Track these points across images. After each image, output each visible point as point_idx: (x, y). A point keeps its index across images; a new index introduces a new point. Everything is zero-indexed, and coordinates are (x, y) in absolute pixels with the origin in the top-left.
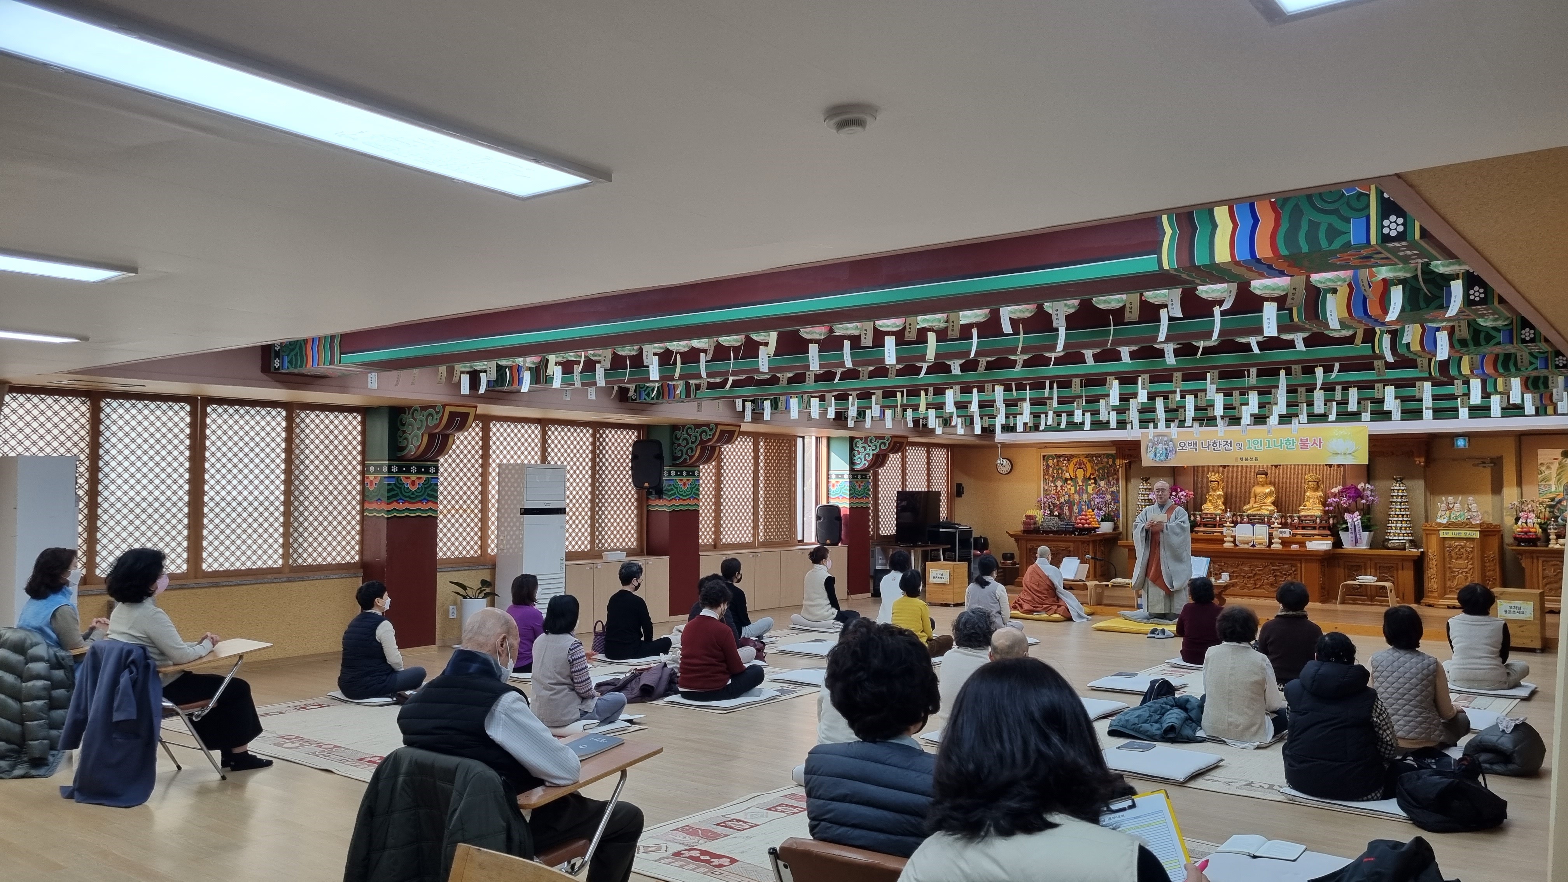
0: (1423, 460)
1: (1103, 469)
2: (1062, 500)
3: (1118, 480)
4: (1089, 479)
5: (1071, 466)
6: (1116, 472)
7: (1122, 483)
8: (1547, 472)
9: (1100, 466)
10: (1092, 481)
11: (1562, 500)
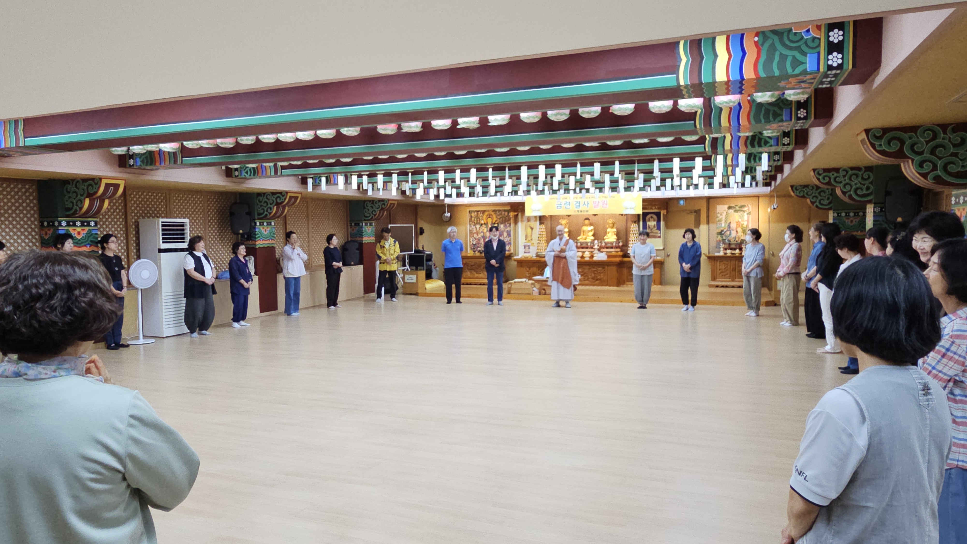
0: (665, 211)
1: (502, 218)
2: (480, 236)
3: (510, 224)
4: (495, 223)
5: (485, 217)
6: (509, 219)
7: (512, 225)
8: (721, 217)
9: (501, 216)
11: (728, 230)
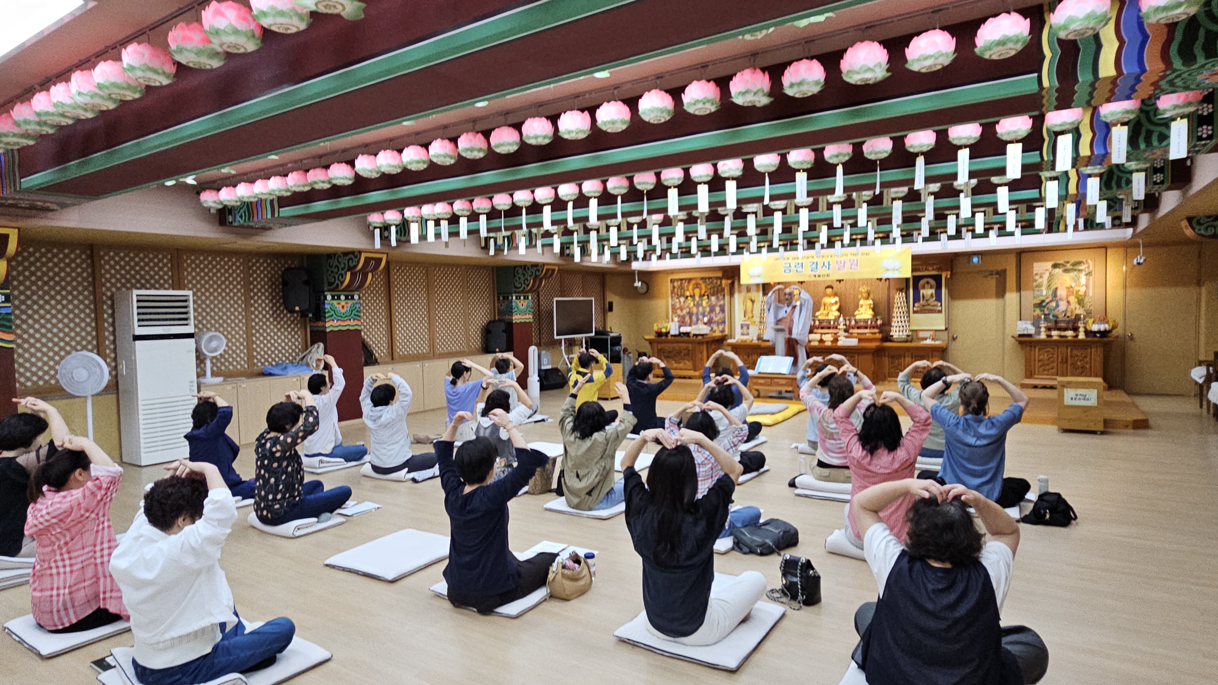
1: (714, 287)
3: (724, 296)
4: (704, 295)
5: (691, 287)
6: (723, 290)
8: (1040, 280)
9: (712, 285)
10: (706, 297)
11: (1051, 301)
